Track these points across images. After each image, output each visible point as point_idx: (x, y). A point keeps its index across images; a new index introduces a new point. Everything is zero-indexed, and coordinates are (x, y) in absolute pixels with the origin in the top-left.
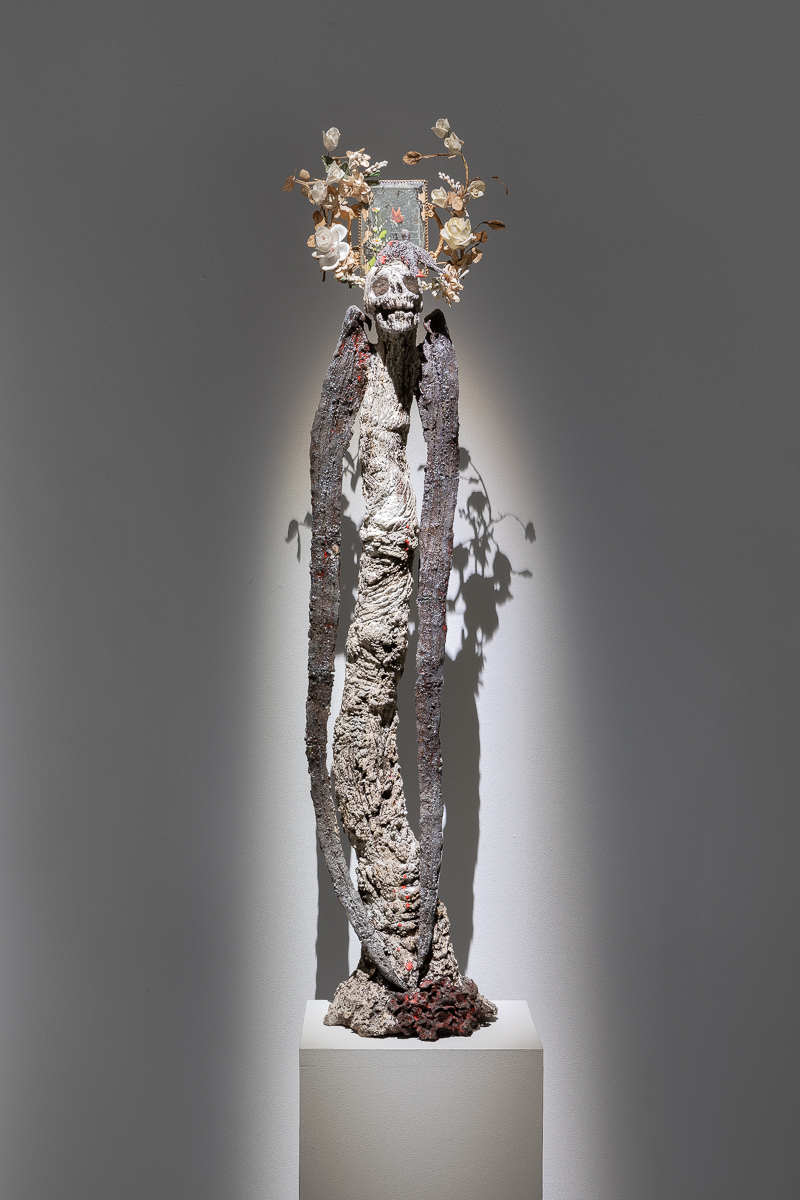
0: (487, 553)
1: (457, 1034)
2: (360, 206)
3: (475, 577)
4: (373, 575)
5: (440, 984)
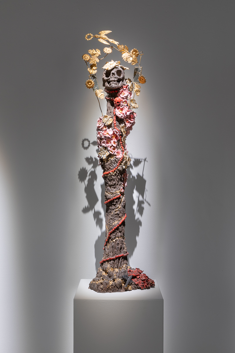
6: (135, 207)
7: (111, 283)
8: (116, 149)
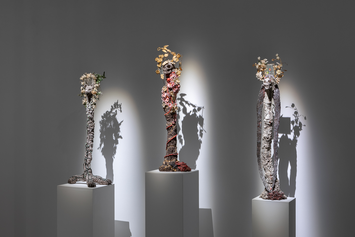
0: (298, 122)
1: (277, 200)
2: (264, 69)
3: (295, 126)
4: (265, 127)
5: (276, 192)
6: (198, 133)
7: (166, 167)
8: (168, 103)
